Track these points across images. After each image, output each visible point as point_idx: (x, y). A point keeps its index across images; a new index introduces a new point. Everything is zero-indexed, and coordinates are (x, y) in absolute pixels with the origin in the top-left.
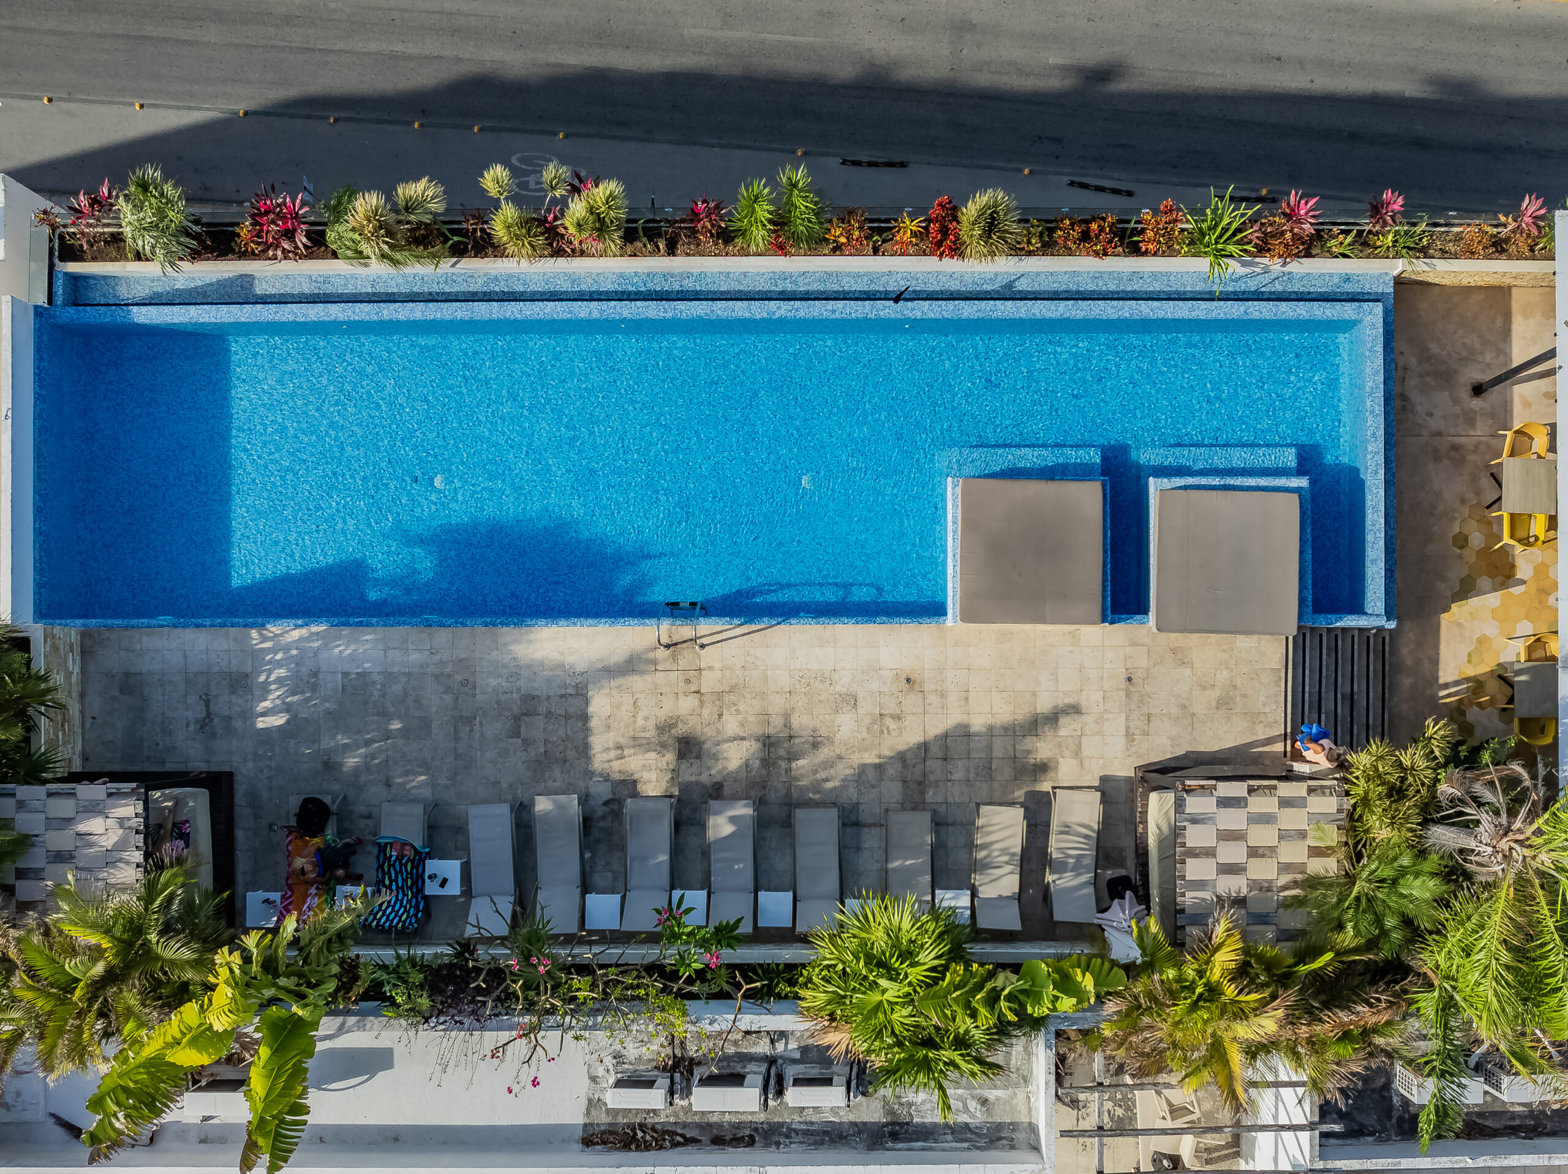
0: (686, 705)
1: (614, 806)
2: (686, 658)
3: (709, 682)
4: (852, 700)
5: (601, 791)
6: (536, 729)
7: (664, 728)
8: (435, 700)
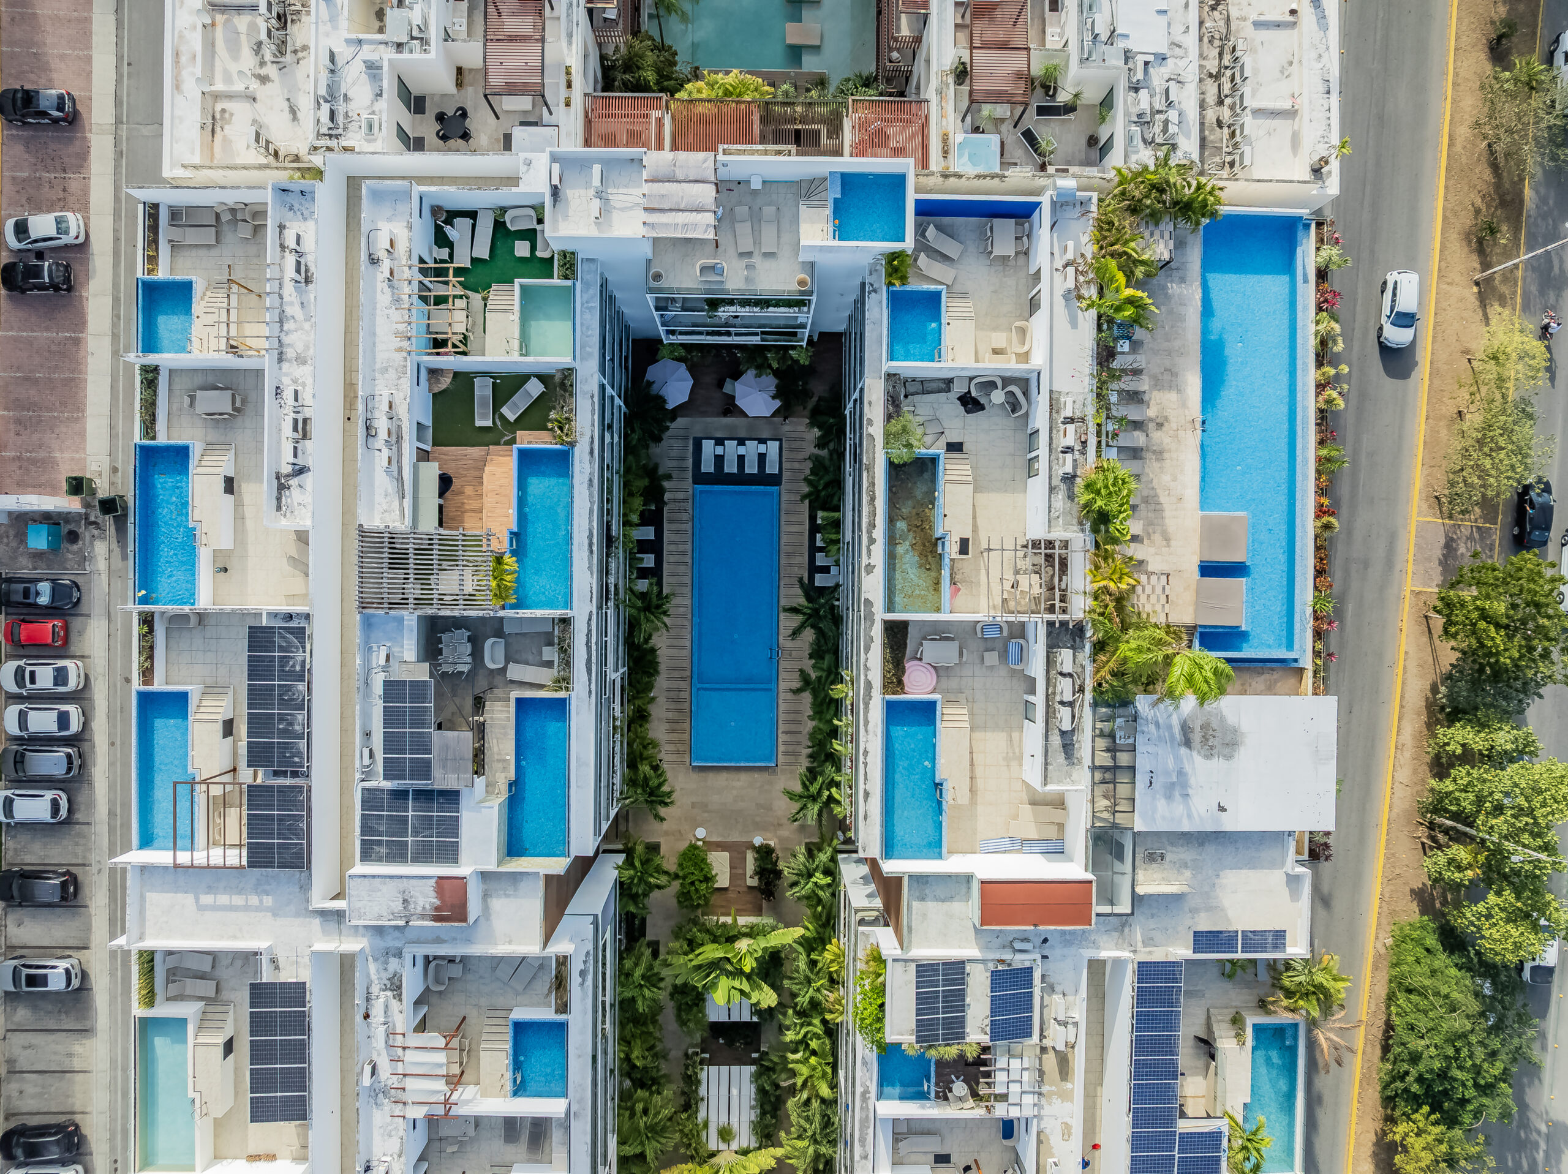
0: (1174, 426)
1: (1141, 401)
2: (1189, 426)
3: (1181, 433)
4: (1175, 480)
5: (1146, 398)
6: (1167, 377)
7: (1166, 419)
8: (1177, 344)
